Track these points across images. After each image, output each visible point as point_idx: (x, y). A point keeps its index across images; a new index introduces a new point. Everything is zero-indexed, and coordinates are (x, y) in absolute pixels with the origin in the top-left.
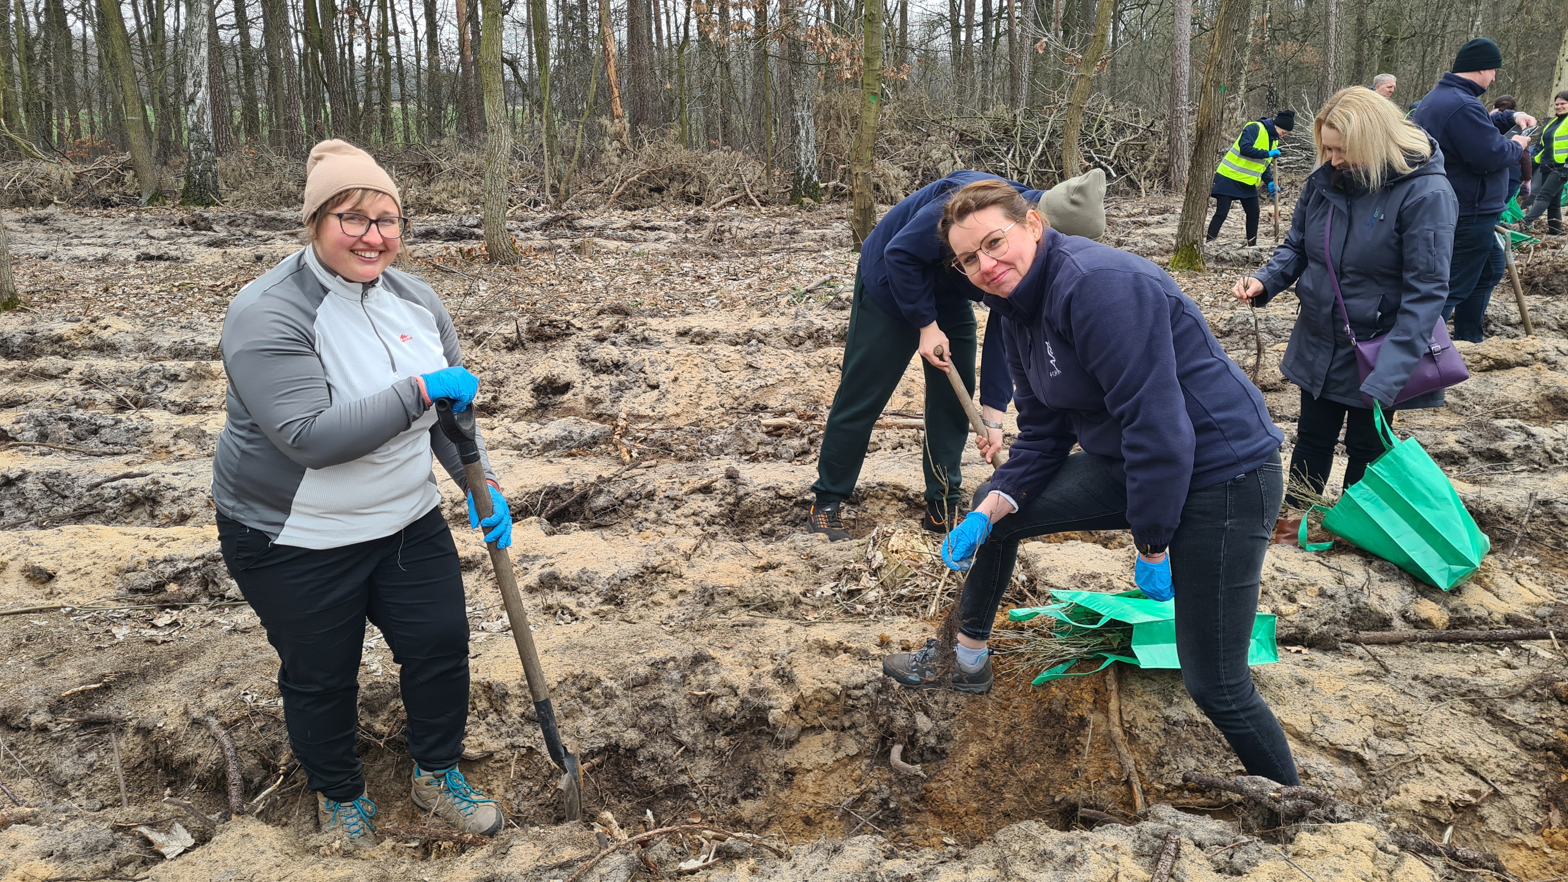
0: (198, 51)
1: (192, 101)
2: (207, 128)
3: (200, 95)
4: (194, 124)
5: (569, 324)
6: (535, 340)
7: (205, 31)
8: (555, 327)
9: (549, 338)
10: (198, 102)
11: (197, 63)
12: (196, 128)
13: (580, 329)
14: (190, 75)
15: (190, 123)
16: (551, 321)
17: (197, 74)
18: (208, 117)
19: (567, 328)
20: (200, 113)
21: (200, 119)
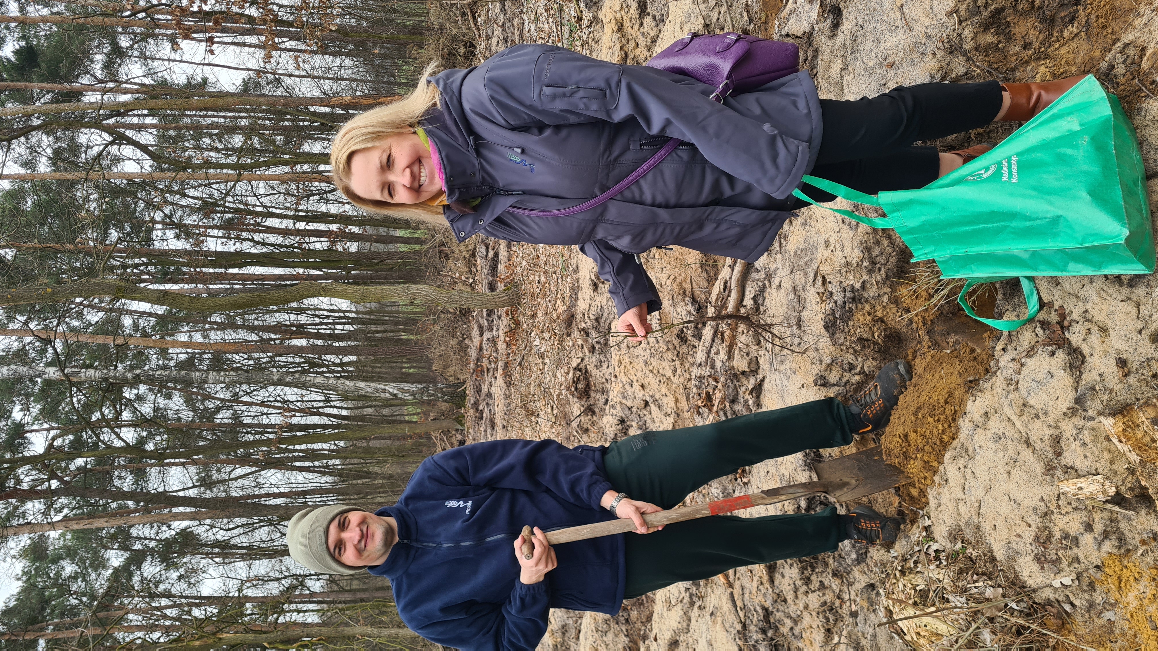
0: (361, 389)
1: (395, 395)
2: (414, 387)
3: (391, 390)
4: (411, 395)
5: (577, 369)
6: (589, 396)
7: (347, 382)
8: (578, 379)
9: (588, 385)
10: (396, 392)
11: (369, 390)
12: (413, 394)
13: (582, 360)
14: (378, 395)
15: (410, 398)
16: (574, 382)
17: (377, 390)
18: (406, 386)
19: (580, 370)
20: (402, 390)
21: (407, 391)
